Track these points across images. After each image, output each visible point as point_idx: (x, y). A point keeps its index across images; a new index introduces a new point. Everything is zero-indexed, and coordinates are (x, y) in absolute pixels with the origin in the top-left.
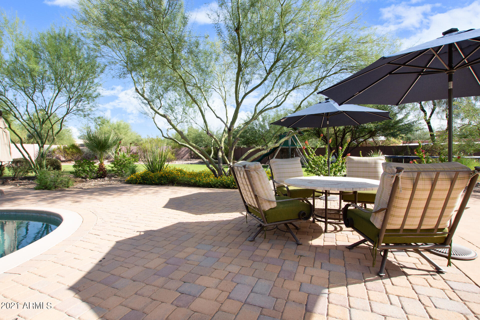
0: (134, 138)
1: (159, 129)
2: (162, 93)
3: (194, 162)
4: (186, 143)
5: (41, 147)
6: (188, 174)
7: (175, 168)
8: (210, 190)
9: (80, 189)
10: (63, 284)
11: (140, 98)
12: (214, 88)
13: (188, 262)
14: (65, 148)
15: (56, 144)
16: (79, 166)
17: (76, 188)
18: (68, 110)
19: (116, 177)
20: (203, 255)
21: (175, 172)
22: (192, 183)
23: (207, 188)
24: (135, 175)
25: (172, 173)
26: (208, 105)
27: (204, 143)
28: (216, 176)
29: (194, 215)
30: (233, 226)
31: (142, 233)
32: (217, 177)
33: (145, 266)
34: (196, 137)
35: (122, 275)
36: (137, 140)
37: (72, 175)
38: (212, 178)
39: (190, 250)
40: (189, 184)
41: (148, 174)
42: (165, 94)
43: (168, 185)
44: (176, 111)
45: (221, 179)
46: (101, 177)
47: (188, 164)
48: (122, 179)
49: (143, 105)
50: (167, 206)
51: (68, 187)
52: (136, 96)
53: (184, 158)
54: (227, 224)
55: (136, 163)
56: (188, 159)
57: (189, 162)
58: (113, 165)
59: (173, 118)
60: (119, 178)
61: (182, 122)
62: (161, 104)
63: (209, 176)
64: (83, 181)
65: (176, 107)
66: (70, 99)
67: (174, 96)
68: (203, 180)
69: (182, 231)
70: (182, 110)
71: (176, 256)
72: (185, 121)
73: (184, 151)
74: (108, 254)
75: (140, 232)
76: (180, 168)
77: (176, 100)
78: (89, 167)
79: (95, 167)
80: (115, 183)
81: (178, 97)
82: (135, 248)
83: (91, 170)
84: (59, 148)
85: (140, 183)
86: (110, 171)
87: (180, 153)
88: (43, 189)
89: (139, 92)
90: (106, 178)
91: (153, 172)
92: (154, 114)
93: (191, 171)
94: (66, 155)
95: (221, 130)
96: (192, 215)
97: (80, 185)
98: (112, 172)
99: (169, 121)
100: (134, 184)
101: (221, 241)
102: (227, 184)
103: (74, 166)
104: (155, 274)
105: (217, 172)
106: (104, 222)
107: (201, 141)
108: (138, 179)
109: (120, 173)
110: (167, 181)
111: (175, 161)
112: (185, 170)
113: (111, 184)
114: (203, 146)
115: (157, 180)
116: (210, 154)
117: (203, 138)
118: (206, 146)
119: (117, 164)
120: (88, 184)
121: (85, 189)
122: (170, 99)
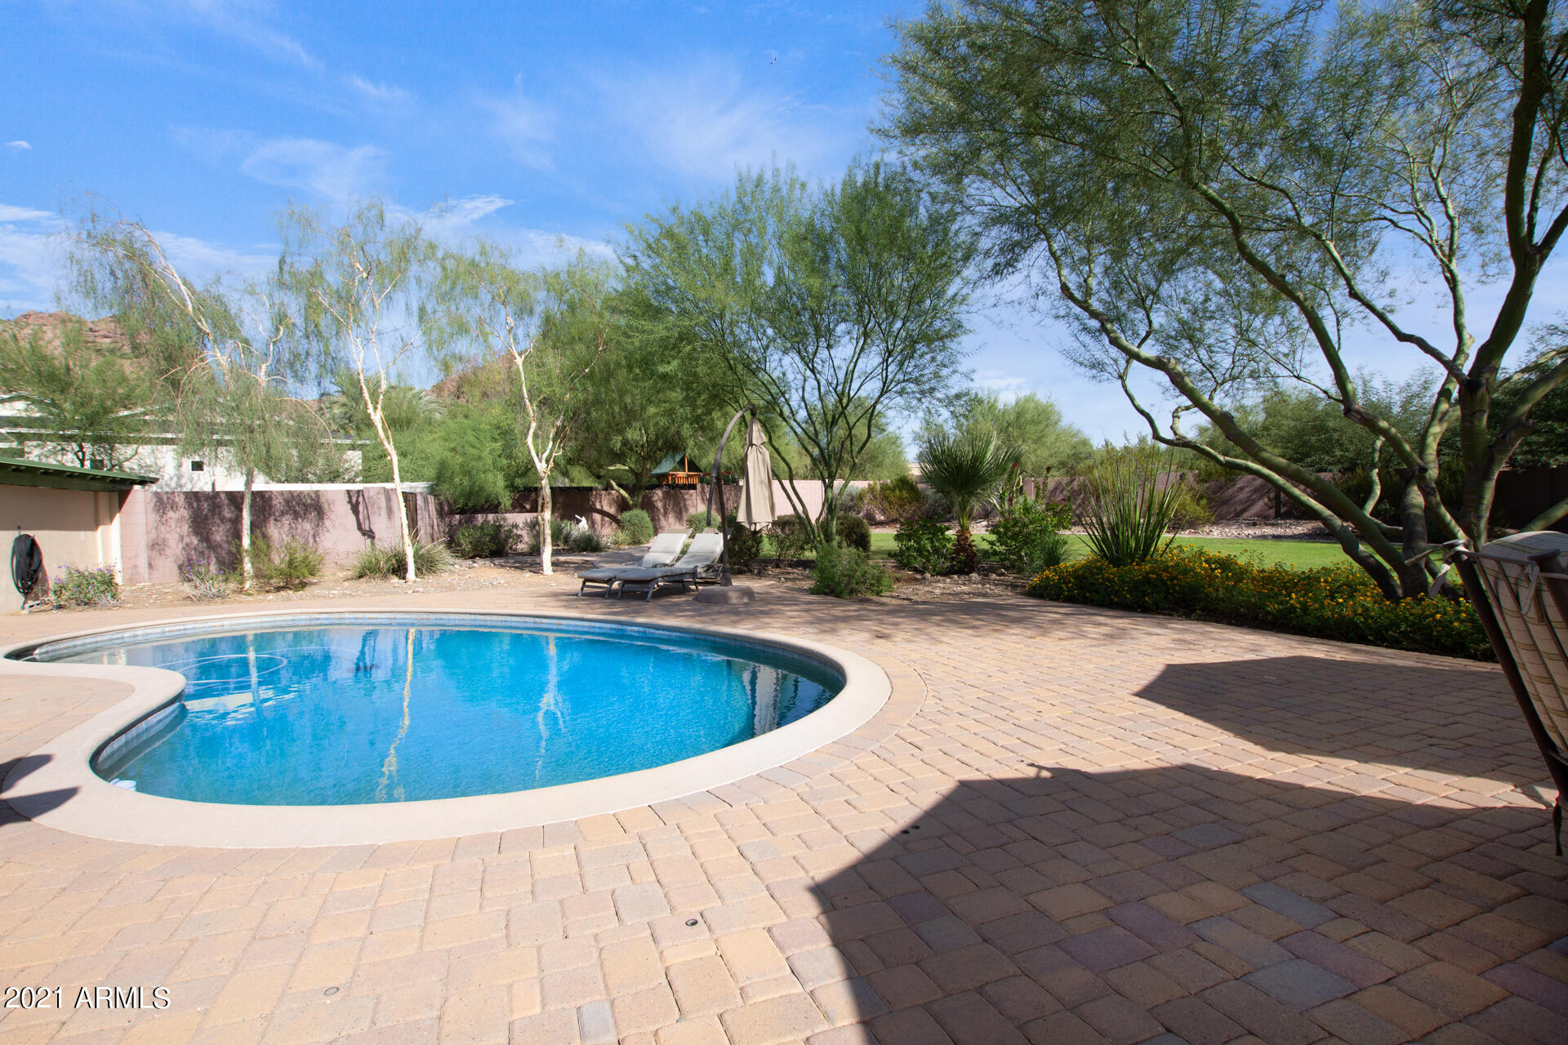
0: (1065, 450)
1: (1142, 412)
2: (1153, 284)
3: (1289, 532)
4: (1246, 459)
5: (828, 487)
6: (1253, 579)
7: (1201, 553)
8: (1356, 651)
9: (906, 602)
10: (802, 867)
11: (1077, 318)
12: (1388, 213)
13: (1201, 947)
14: (884, 488)
15: (865, 479)
16: (909, 537)
17: (897, 597)
18: (884, 383)
19: (1002, 574)
20: (1278, 940)
21: (1201, 568)
22: (1268, 613)
23: (1338, 639)
24: (1055, 570)
25: (1186, 572)
26: (1354, 294)
27: (1338, 453)
28: (1388, 591)
29: (1258, 749)
30: (1466, 845)
31: (1045, 774)
32: (1396, 600)
33: (1031, 898)
34: (1301, 434)
35: (952, 901)
36: (1076, 457)
37: (891, 563)
38: (1368, 599)
39: (1216, 895)
40: (1257, 618)
41: (1100, 569)
42: (1166, 285)
43: (1170, 615)
44: (1211, 341)
45: (1417, 610)
46: (960, 572)
47: (1264, 537)
48: (1020, 582)
49: (1086, 338)
50: (1151, 692)
51: (878, 594)
52: (1062, 312)
53: (1246, 515)
54: (1427, 828)
55: (1062, 532)
56: (1263, 519)
57: (1268, 531)
58: (993, 537)
59: (1198, 367)
60: (1010, 578)
61: (1233, 378)
62: (1150, 322)
63: (1350, 588)
64: (916, 580)
65: (1209, 325)
66: (890, 353)
67: (1199, 285)
68: (1322, 607)
69: (1196, 804)
70: (1232, 331)
71: (1152, 900)
72: (1246, 371)
73: (1247, 489)
74: (932, 815)
75: (1040, 768)
76: (1224, 555)
77: (1207, 299)
78: (932, 542)
79: (949, 540)
80: (995, 591)
81: (1218, 285)
82: (1010, 822)
83: (936, 550)
84: (871, 489)
85: (1071, 600)
86: (986, 553)
87: (1232, 497)
88: (826, 594)
89: (1071, 297)
90: (974, 576)
91: (1116, 561)
92: (1122, 363)
93: (1269, 565)
94: (886, 505)
95: (1428, 394)
96: (1250, 746)
97: (907, 590)
98: (992, 558)
99: (1178, 380)
100: (1052, 599)
101: (1383, 902)
102: (1449, 635)
103: (898, 537)
104: (1057, 944)
105: (1395, 575)
106: (941, 709)
107: (1327, 447)
108: (1065, 583)
109: (1015, 561)
110: (1166, 598)
111: (1207, 529)
112: (1242, 561)
113: (984, 595)
114: (1336, 469)
115: (1129, 592)
116: (1362, 504)
117: (1336, 436)
118: (1346, 465)
119: (1005, 534)
120: (926, 589)
121: (917, 603)
122: (1184, 301)
